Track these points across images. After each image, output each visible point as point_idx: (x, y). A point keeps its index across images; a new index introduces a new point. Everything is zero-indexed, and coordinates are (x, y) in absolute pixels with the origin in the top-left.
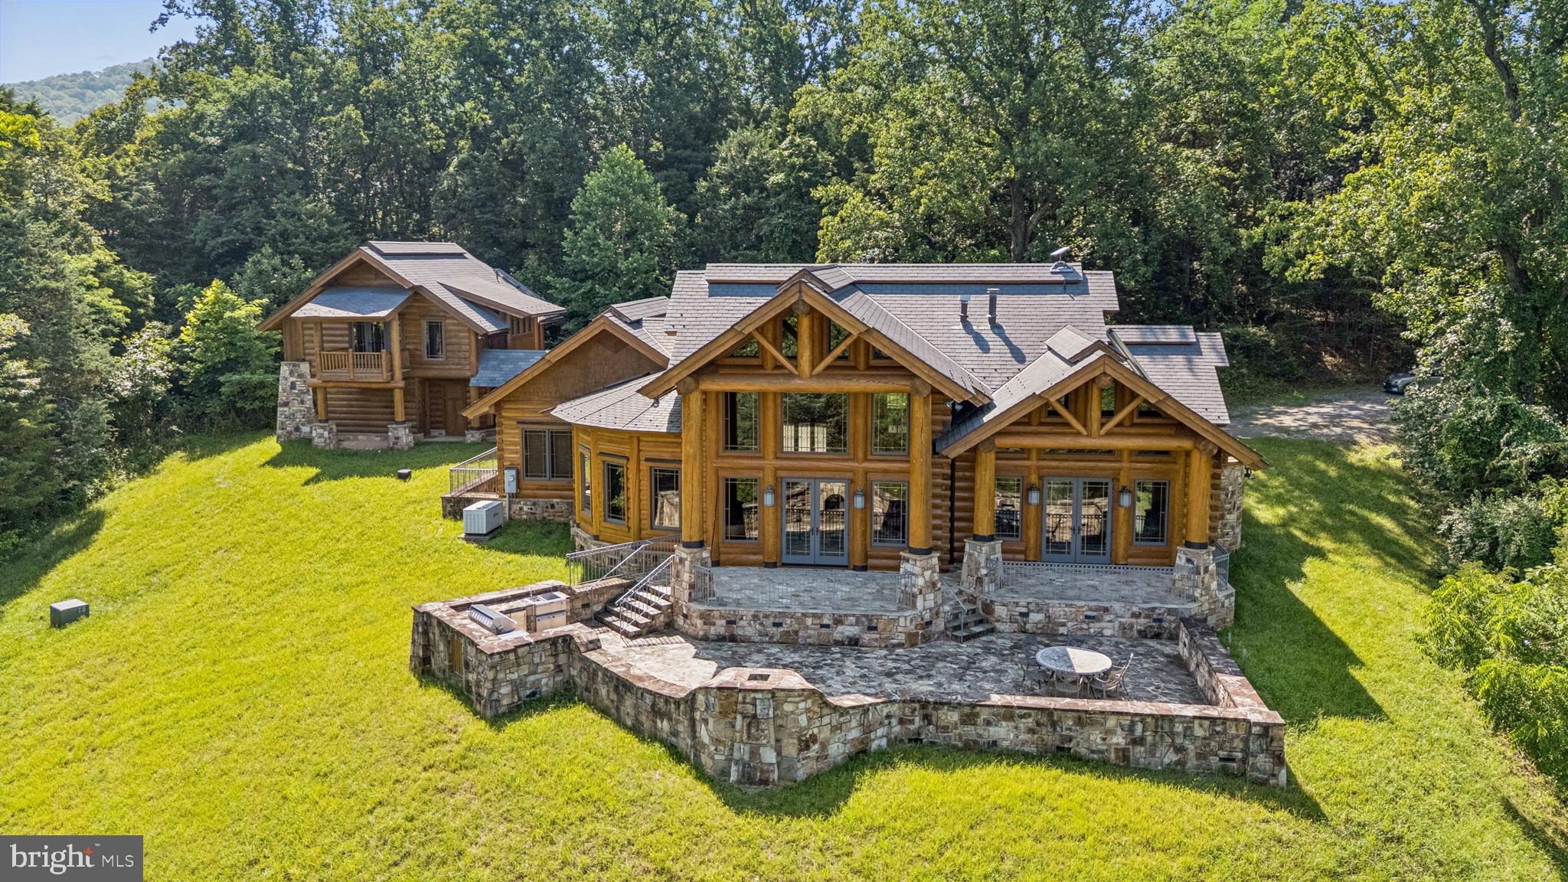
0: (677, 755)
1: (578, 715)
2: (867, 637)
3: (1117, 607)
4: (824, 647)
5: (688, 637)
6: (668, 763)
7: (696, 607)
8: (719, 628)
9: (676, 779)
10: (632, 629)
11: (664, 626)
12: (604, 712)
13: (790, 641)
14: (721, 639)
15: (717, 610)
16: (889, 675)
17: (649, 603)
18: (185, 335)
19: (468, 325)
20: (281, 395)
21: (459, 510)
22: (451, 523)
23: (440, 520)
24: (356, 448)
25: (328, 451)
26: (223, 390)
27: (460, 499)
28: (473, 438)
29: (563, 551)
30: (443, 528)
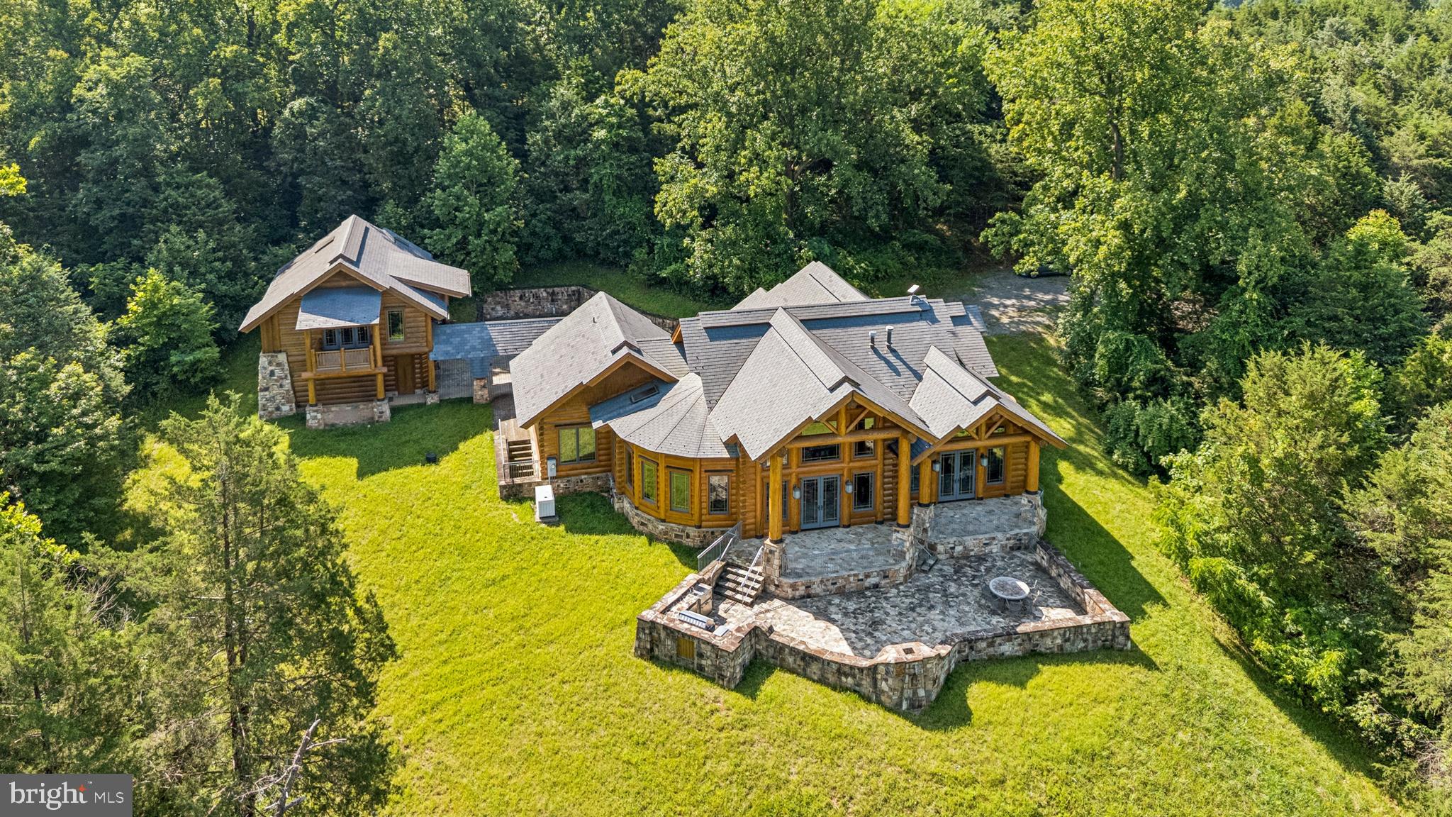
0: (868, 700)
2: (883, 582)
4: (860, 593)
5: (785, 599)
6: (861, 703)
7: (785, 581)
8: (802, 591)
9: (871, 712)
10: (749, 600)
11: (764, 595)
12: (792, 671)
13: (842, 593)
14: (802, 597)
15: (798, 581)
16: (913, 610)
17: (749, 577)
18: (124, 321)
19: (427, 313)
20: (262, 383)
21: (516, 494)
22: (516, 507)
23: (503, 504)
24: (340, 422)
25: (324, 431)
26: (175, 369)
27: (514, 485)
28: (432, 400)
29: (622, 526)
30: (514, 512)
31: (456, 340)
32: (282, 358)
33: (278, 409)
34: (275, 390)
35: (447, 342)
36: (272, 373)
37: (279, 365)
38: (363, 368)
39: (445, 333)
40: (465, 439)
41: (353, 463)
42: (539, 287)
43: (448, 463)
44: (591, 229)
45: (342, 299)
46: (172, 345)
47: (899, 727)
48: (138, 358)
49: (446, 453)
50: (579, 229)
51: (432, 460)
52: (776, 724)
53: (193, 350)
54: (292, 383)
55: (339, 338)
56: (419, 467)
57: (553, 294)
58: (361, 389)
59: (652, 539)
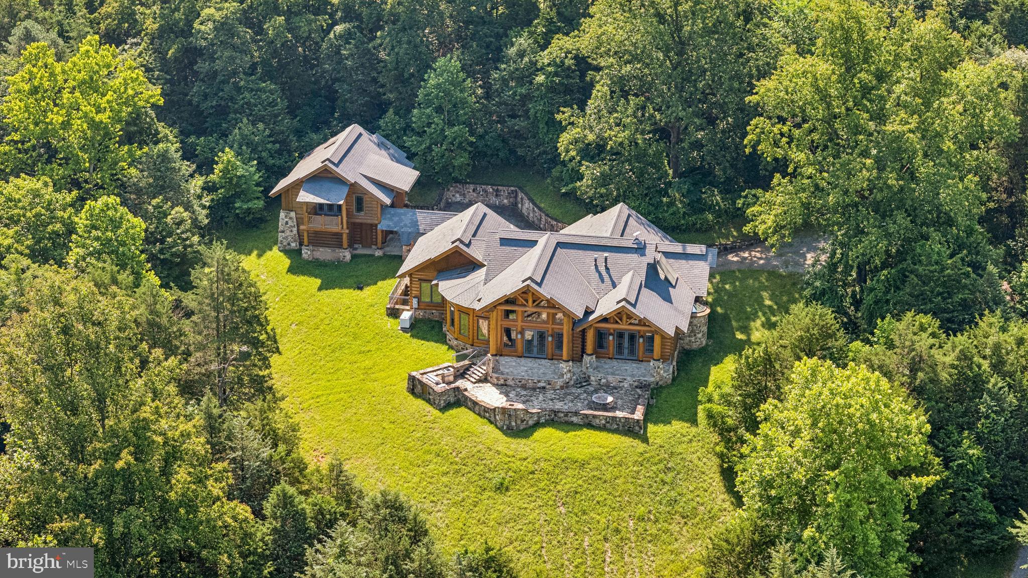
0: (491, 423)
1: (463, 410)
2: (548, 387)
3: (629, 378)
4: (534, 389)
5: (494, 385)
6: (489, 424)
7: (495, 375)
8: (502, 382)
9: (490, 428)
10: (474, 380)
11: (484, 380)
12: (470, 409)
13: (524, 387)
14: (502, 385)
15: (501, 376)
16: (552, 400)
17: (479, 371)
18: (212, 177)
19: (378, 200)
20: (281, 228)
21: (394, 313)
22: (391, 320)
23: (386, 318)
24: (322, 258)
25: (311, 262)
26: (237, 211)
27: (393, 309)
28: (378, 253)
29: (442, 339)
30: (391, 323)
31: (396, 219)
32: (293, 214)
33: (289, 244)
34: (288, 233)
35: (391, 219)
36: (287, 223)
37: (291, 218)
38: (335, 229)
39: (389, 213)
40: (384, 279)
41: (318, 282)
42: (488, 185)
43: (368, 291)
44: (529, 147)
45: (327, 185)
46: (237, 195)
47: (498, 434)
48: (218, 200)
49: (368, 285)
50: (521, 146)
51: (361, 289)
52: (447, 424)
53: (248, 201)
54: (298, 230)
55: (326, 208)
56: (351, 290)
57: (497, 190)
58: (334, 240)
59: (451, 347)
